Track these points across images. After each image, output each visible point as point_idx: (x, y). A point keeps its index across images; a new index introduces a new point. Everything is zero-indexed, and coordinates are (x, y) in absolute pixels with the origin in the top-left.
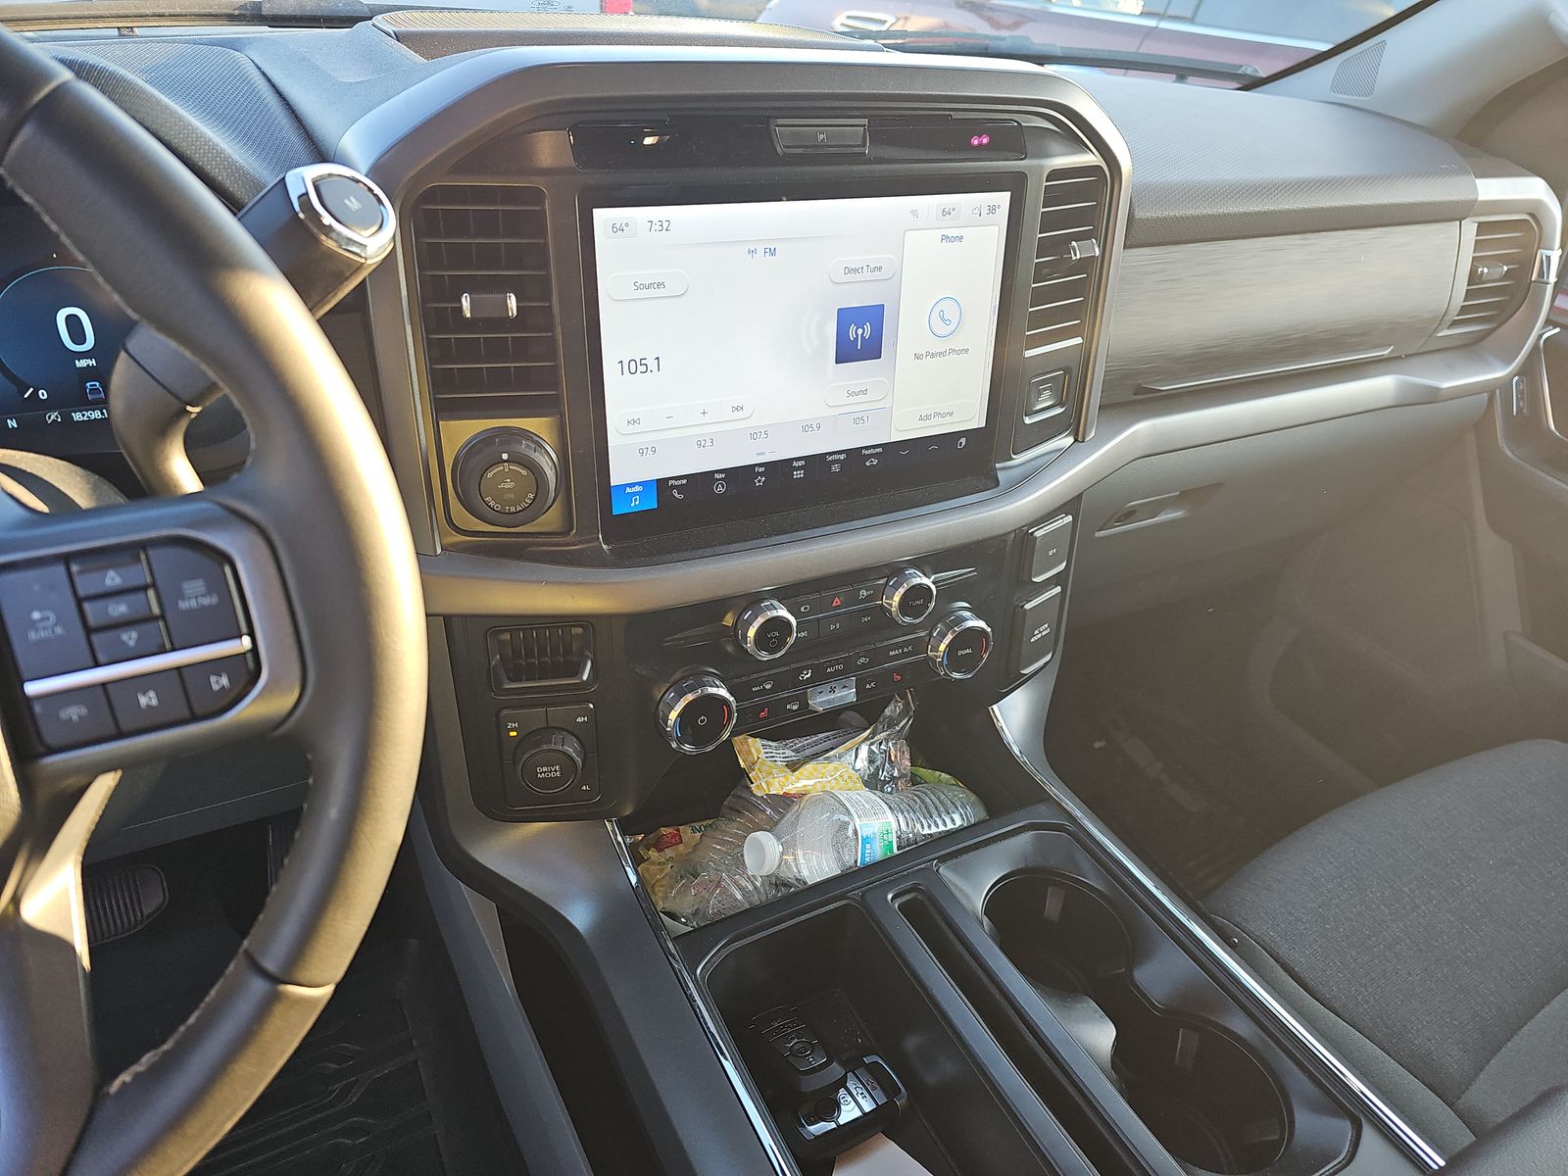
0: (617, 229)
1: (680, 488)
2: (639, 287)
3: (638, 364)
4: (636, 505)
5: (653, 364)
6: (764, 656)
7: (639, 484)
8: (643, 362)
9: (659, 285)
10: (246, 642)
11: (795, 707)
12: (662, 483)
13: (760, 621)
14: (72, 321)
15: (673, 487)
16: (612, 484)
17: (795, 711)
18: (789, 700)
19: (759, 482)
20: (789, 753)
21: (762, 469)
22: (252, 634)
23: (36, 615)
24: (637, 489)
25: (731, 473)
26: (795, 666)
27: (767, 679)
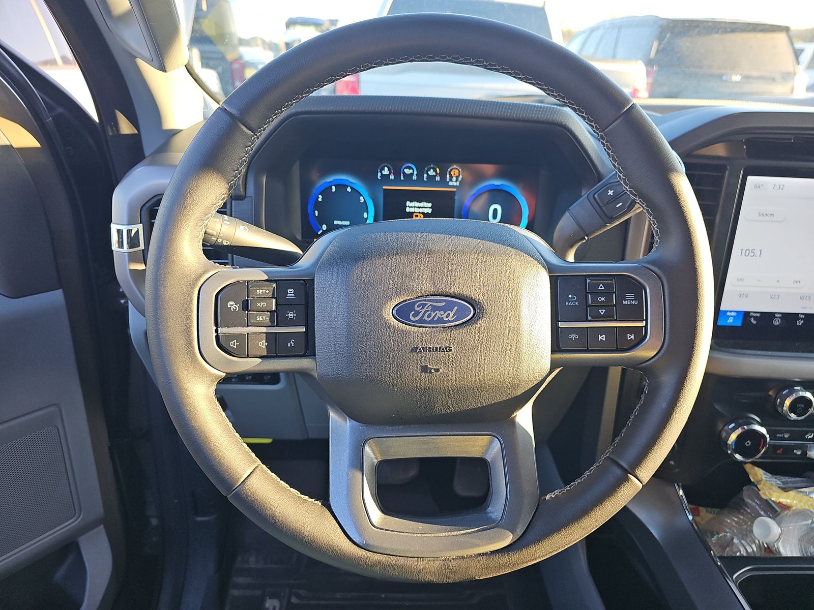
0: (757, 186)
1: (755, 318)
2: (761, 215)
3: (750, 251)
4: (730, 321)
5: (757, 253)
6: (793, 416)
7: (735, 311)
8: (754, 251)
9: (771, 215)
10: (644, 324)
11: (799, 453)
12: (747, 315)
13: (794, 396)
14: (495, 211)
15: (752, 317)
16: (721, 309)
17: (798, 455)
18: (797, 447)
19: (800, 323)
20: (778, 482)
21: (803, 316)
22: (646, 320)
23: (570, 296)
24: (734, 314)
25: (785, 316)
26: (804, 429)
27: (787, 432)
